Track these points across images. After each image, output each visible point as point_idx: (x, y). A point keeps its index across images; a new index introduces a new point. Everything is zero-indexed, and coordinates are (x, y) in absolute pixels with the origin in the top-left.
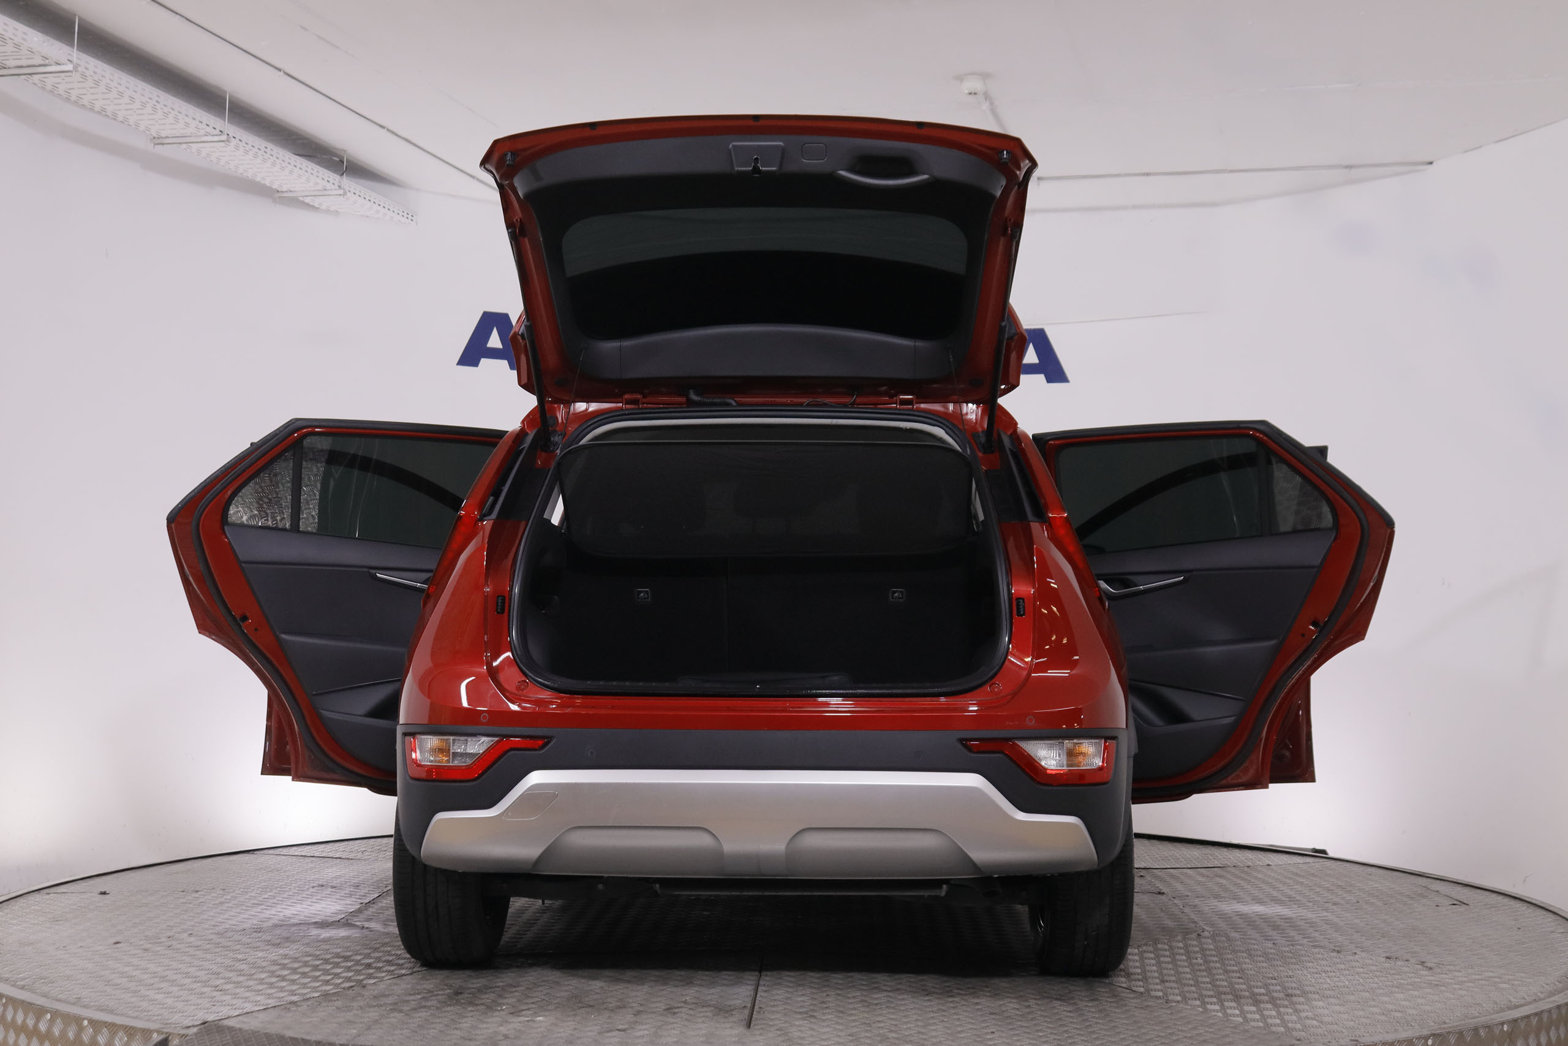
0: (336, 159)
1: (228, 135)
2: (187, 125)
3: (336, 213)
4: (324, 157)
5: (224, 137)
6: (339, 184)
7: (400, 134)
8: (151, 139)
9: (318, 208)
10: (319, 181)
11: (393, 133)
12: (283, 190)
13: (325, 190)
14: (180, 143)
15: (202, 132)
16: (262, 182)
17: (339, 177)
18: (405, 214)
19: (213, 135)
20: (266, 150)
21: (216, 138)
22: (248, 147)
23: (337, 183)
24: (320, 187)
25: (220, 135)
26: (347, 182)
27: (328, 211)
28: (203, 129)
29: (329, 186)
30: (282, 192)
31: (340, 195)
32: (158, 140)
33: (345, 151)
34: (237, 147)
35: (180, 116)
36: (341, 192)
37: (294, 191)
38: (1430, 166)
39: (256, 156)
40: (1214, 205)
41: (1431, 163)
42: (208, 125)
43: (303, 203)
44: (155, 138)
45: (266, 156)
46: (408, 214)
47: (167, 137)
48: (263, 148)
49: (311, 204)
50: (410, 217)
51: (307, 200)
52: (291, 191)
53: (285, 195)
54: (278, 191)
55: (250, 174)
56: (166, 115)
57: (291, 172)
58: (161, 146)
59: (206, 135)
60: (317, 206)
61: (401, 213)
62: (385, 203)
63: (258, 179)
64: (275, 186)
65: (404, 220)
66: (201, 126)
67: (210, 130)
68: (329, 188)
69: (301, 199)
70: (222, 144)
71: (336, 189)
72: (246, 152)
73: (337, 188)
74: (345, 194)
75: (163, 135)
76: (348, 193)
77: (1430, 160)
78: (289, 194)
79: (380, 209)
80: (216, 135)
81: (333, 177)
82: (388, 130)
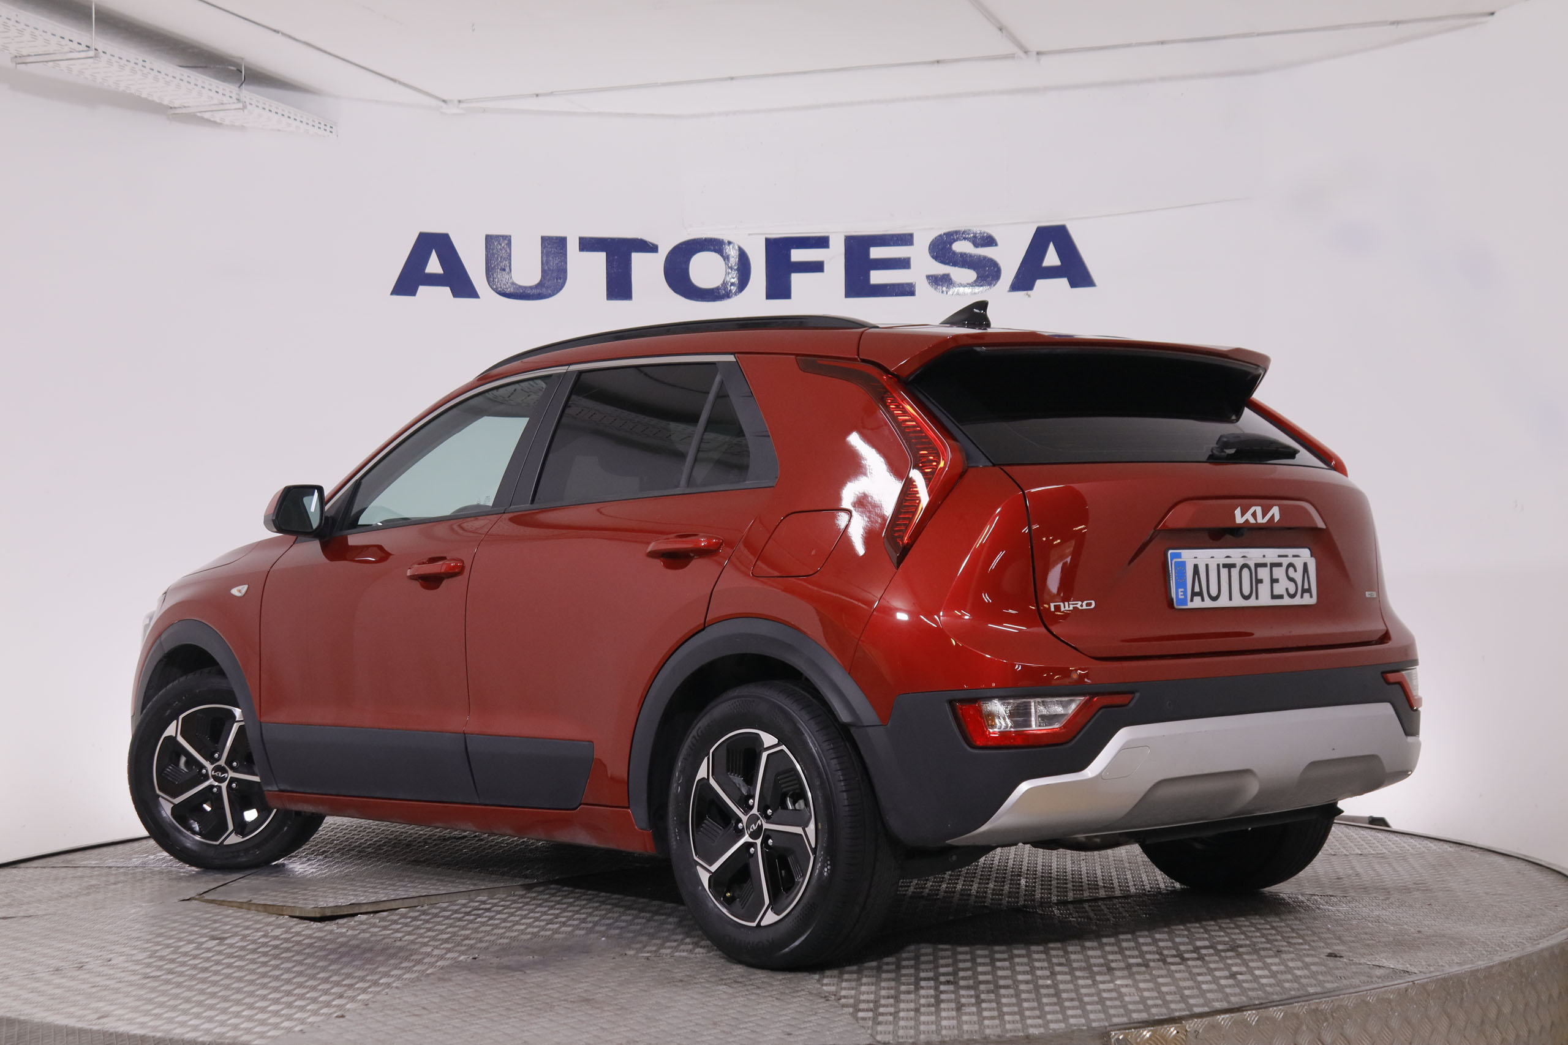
0: (232, 68)
1: (96, 49)
2: (47, 41)
3: (242, 128)
4: (218, 66)
5: (91, 53)
6: (237, 96)
7: (297, 38)
8: (12, 58)
9: (221, 124)
10: (213, 94)
11: (290, 37)
12: (175, 106)
13: (222, 104)
14: (47, 62)
15: (66, 49)
16: (150, 98)
17: (237, 89)
18: (322, 126)
19: (80, 52)
20: (144, 64)
21: (83, 55)
22: (122, 62)
23: (234, 96)
24: (215, 101)
25: (88, 51)
26: (249, 94)
27: (232, 127)
28: (66, 45)
29: (225, 100)
30: (175, 108)
31: (239, 109)
32: (19, 59)
33: (242, 59)
34: (110, 63)
35: (37, 33)
36: (240, 105)
37: (189, 107)
38: (1491, 18)
39: (133, 71)
40: (1255, 72)
41: (1492, 14)
42: (71, 41)
43: (202, 118)
44: (16, 57)
45: (146, 71)
46: (325, 125)
47: (29, 56)
48: (141, 63)
49: (212, 119)
50: (328, 128)
51: (207, 116)
52: (185, 107)
53: (178, 111)
54: (171, 108)
55: (133, 90)
56: (21, 32)
57: (178, 86)
58: (24, 65)
59: (71, 52)
60: (219, 121)
61: (317, 125)
62: (296, 115)
63: (144, 95)
64: (165, 103)
65: (321, 132)
66: (63, 42)
67: (74, 45)
68: (227, 102)
69: (199, 114)
70: (91, 60)
71: (234, 103)
72: (122, 67)
73: (235, 101)
74: (244, 107)
75: (25, 53)
76: (249, 107)
77: (1492, 10)
78: (183, 111)
79: (291, 121)
80: (83, 51)
81: (229, 89)
82: (283, 34)
